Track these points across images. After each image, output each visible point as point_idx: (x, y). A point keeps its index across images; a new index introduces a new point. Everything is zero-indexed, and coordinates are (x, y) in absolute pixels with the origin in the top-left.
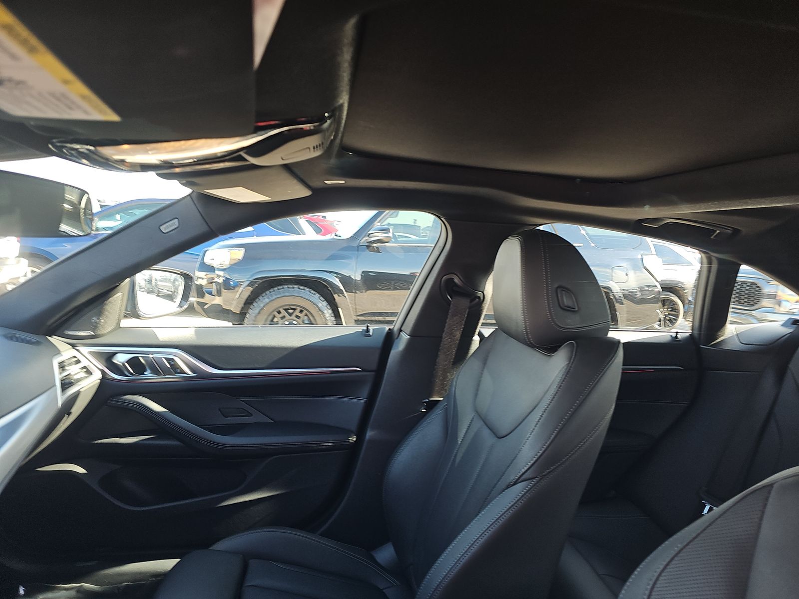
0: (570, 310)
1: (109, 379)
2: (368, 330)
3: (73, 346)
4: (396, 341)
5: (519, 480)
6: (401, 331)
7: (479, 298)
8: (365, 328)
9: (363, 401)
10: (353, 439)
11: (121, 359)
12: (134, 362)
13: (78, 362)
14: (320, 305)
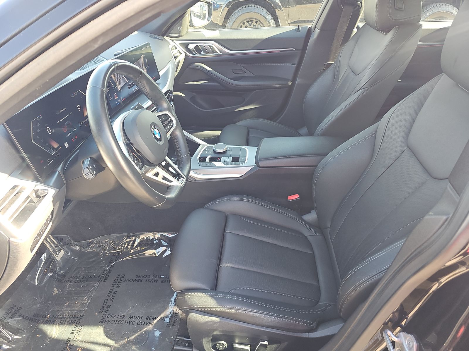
0: (400, 10)
1: (188, 56)
2: (298, 28)
3: (173, 41)
4: (313, 34)
5: (361, 88)
6: (315, 28)
7: (359, 6)
8: (297, 27)
9: (296, 65)
10: (290, 83)
11: (191, 47)
12: (196, 48)
13: (176, 48)
14: (267, 17)
